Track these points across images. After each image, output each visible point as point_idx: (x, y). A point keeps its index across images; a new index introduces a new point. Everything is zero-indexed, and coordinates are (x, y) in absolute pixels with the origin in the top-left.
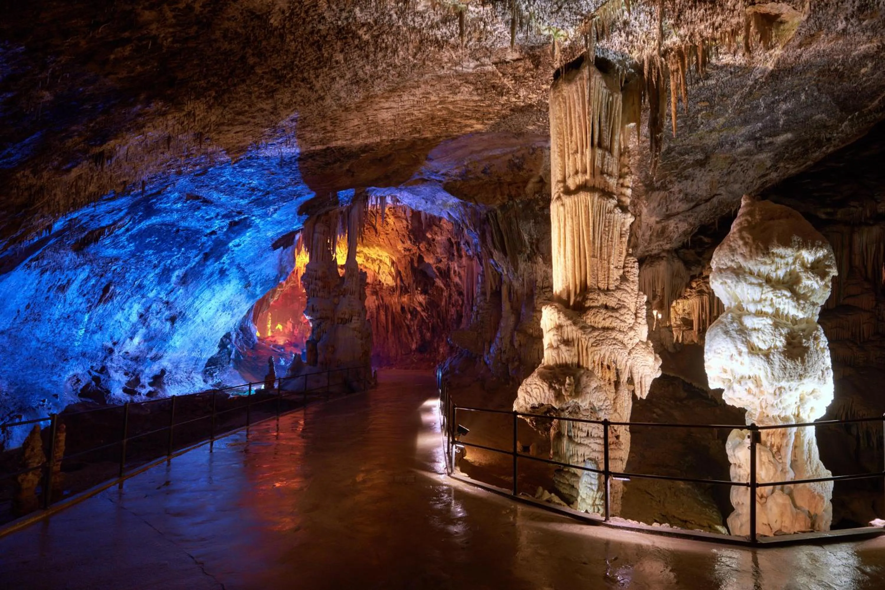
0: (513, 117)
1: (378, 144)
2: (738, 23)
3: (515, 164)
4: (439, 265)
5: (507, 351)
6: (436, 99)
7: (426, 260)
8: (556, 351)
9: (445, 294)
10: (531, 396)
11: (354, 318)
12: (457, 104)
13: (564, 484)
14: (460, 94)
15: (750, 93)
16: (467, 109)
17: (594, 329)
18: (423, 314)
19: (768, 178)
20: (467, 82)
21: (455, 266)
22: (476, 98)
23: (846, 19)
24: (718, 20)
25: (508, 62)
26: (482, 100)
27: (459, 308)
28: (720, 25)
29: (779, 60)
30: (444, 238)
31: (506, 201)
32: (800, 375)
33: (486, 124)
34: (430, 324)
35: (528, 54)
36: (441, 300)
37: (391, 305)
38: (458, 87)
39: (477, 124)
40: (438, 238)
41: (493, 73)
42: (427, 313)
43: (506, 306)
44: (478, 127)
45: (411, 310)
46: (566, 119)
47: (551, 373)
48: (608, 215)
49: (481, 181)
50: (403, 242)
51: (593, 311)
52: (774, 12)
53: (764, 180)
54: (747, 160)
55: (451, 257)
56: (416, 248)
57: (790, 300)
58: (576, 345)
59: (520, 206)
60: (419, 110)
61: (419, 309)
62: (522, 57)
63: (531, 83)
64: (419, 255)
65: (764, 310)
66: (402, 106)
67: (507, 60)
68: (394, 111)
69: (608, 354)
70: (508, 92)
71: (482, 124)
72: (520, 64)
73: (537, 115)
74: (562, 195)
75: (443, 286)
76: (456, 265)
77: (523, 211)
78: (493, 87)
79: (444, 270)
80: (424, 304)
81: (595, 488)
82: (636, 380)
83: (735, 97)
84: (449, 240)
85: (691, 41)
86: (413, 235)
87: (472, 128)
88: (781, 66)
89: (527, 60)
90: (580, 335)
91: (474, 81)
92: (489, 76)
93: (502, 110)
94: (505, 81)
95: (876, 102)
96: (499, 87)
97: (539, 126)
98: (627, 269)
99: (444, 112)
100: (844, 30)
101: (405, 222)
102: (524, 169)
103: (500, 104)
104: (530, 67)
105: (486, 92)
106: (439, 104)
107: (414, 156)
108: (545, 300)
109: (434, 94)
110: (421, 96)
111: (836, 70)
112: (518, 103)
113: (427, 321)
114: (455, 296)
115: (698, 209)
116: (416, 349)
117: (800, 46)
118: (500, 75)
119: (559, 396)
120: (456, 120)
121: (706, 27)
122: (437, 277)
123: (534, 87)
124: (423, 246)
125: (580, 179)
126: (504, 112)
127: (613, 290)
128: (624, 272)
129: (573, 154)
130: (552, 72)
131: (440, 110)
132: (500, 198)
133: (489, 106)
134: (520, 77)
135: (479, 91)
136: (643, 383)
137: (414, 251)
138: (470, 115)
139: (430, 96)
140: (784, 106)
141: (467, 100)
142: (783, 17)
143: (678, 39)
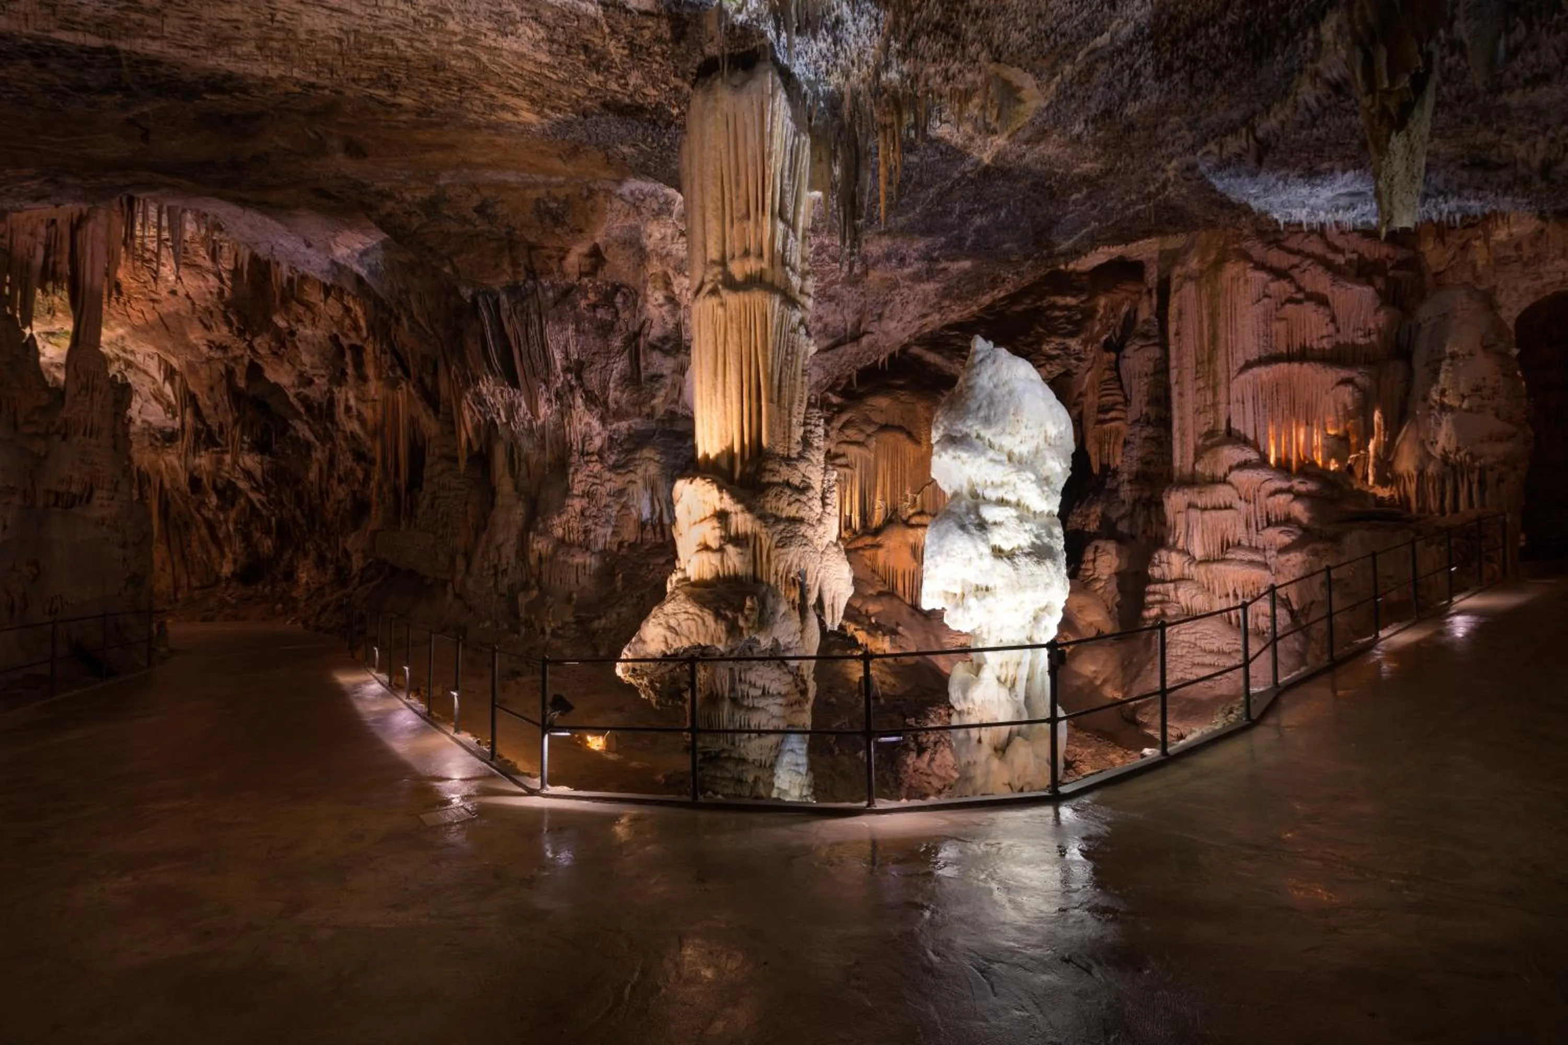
0: (603, 119)
1: (266, 83)
2: (974, 82)
3: (549, 211)
4: (306, 391)
5: (510, 570)
6: (458, 29)
7: (271, 375)
8: (718, 556)
9: (318, 454)
10: (677, 634)
11: (98, 493)
12: (501, 56)
13: (724, 779)
14: (514, 38)
15: (951, 189)
16: (516, 74)
17: (778, 520)
18: (253, 496)
19: (929, 319)
20: (535, 19)
21: (347, 395)
22: (544, 58)
23: (1086, 122)
24: (955, 67)
25: (628, 11)
26: (554, 67)
27: (356, 487)
28: (954, 76)
29: (999, 152)
30: (319, 333)
31: (521, 278)
32: (1047, 584)
33: (546, 116)
34: (273, 519)
35: (670, 10)
36: (307, 469)
37: (159, 472)
38: (513, 22)
39: (528, 110)
40: (306, 331)
41: (595, 21)
42: (267, 495)
43: (505, 486)
44: (529, 117)
45: (220, 486)
46: (729, 153)
47: (711, 593)
48: (792, 335)
49: (468, 227)
50: (207, 328)
51: (774, 491)
52: (1017, 82)
53: (924, 321)
54: (909, 288)
55: (339, 378)
56: (245, 344)
57: (1034, 485)
58: (751, 544)
59: (550, 294)
60: (410, 40)
61: (242, 485)
62: (656, 11)
63: (655, 66)
64: (251, 362)
65: (1007, 497)
66: (372, 17)
67: (629, 6)
68: (346, 20)
69: (796, 561)
70: (607, 69)
71: (538, 113)
72: (650, 23)
73: (646, 129)
74: (720, 287)
75: (312, 438)
76: (351, 395)
77: (556, 304)
78: (586, 48)
79: (320, 404)
80: (258, 473)
81: (803, 770)
82: (827, 602)
83: (931, 190)
84: (334, 339)
85: (912, 87)
86: (238, 312)
87: (515, 114)
88: (1000, 163)
89: (665, 21)
90: (758, 529)
91: (551, 23)
92: (585, 24)
93: (585, 98)
94: (612, 45)
95: (1071, 242)
96: (595, 51)
97: (641, 151)
98: (809, 428)
99: (466, 63)
100: (1079, 136)
101: (213, 280)
102: (564, 223)
103: (585, 85)
104: (665, 36)
105: (568, 53)
106: (461, 42)
107: (311, 135)
108: (588, 476)
109: (457, 19)
110: (426, 11)
111: (1050, 187)
112: (619, 96)
113: (264, 512)
114: (346, 461)
115: (840, 350)
116: (234, 574)
117: (1027, 142)
118: (607, 30)
119: (733, 630)
120: (486, 87)
121: (936, 72)
122: (298, 415)
123: (660, 76)
124: (262, 343)
125: (752, 265)
126: (588, 103)
127: (794, 459)
128: (805, 432)
129: (740, 219)
130: (699, 59)
131: (458, 56)
132: (510, 271)
133: (564, 82)
134: (641, 47)
135: (555, 46)
136: (836, 606)
137: (238, 353)
138: (520, 88)
139: (448, 18)
140: (978, 221)
141: (521, 56)
142: (1024, 94)
143: (898, 77)
